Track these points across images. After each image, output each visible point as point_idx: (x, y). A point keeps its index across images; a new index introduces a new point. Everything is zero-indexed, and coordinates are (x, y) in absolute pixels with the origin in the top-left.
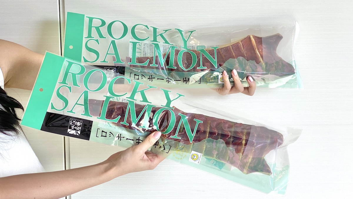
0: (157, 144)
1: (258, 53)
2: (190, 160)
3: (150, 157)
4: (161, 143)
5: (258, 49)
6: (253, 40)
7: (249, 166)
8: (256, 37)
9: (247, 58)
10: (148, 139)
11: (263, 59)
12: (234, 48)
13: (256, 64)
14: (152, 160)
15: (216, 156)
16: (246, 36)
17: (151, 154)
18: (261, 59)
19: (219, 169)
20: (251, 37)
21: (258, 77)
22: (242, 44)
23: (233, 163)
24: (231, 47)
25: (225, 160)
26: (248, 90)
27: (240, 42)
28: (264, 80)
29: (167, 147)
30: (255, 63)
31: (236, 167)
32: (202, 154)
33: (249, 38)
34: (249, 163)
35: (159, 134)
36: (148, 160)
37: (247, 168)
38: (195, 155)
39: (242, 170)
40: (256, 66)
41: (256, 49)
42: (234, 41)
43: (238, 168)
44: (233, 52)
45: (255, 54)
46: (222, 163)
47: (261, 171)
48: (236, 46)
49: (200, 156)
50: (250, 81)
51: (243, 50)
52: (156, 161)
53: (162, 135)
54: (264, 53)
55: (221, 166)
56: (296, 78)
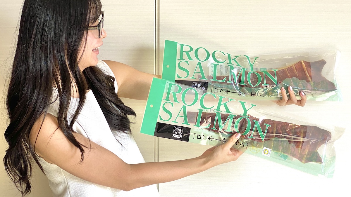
0: (238, 142)
1: (307, 74)
2: (263, 154)
3: (234, 152)
4: (241, 142)
5: (308, 71)
6: (303, 64)
7: (306, 158)
8: (306, 62)
9: (299, 77)
10: (231, 139)
11: (311, 79)
12: (289, 70)
13: (307, 83)
14: (235, 154)
15: (282, 150)
16: (298, 61)
17: (234, 149)
18: (310, 79)
19: (284, 160)
20: (302, 62)
21: (308, 92)
22: (295, 67)
23: (294, 155)
24: (286, 69)
25: (288, 153)
26: (300, 102)
27: (294, 65)
28: (312, 95)
29: (245, 145)
30: (306, 81)
31: (297, 158)
32: (271, 150)
33: (300, 62)
34: (306, 155)
35: (240, 135)
36: (232, 155)
37: (305, 159)
38: (266, 150)
39: (301, 161)
40: (306, 84)
41: (306, 71)
42: (288, 65)
43: (298, 159)
44: (288, 73)
45: (306, 75)
46: (286, 156)
47: (316, 161)
48: (290, 69)
49: (269, 151)
50: (302, 95)
51: (296, 72)
52: (238, 154)
53: (242, 136)
54: (312, 74)
55: (285, 157)
56: (337, 93)
